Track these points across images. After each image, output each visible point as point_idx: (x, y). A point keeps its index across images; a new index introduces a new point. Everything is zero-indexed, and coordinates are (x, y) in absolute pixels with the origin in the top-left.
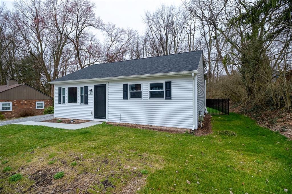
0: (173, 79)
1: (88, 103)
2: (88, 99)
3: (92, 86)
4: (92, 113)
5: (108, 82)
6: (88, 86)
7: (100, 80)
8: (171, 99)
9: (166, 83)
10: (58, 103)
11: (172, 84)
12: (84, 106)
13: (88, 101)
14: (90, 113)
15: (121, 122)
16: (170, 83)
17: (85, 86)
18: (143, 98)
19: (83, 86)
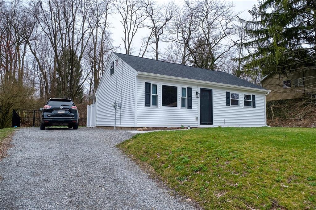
0: (256, 94)
1: (192, 107)
2: (192, 102)
3: (197, 88)
5: (214, 87)
6: (191, 88)
8: (255, 107)
10: (144, 105)
12: (186, 111)
14: (196, 119)
16: (254, 96)
17: (188, 88)
18: (240, 106)
19: (186, 87)
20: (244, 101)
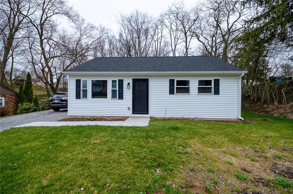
0: (221, 77)
1: (123, 98)
2: (124, 93)
3: (130, 79)
4: (129, 109)
5: (151, 76)
6: (123, 80)
7: (141, 74)
9: (215, 80)
10: (75, 98)
11: (220, 81)
12: (117, 101)
13: (123, 96)
14: (127, 109)
15: (166, 117)
16: (218, 80)
17: (119, 80)
18: (191, 94)
19: (117, 79)
20: (198, 87)
